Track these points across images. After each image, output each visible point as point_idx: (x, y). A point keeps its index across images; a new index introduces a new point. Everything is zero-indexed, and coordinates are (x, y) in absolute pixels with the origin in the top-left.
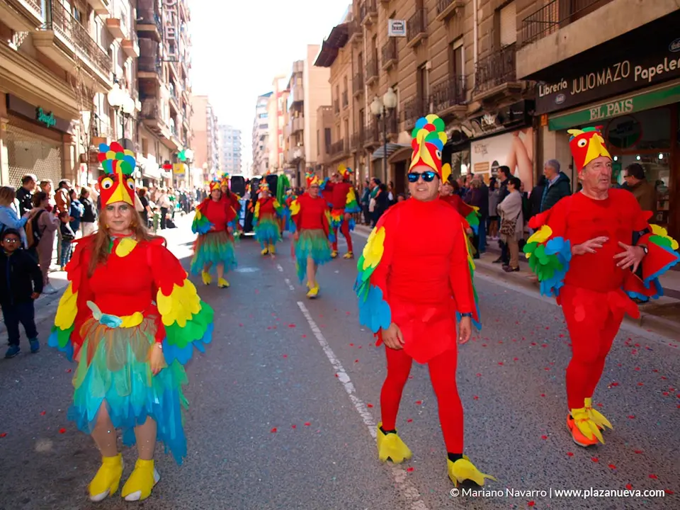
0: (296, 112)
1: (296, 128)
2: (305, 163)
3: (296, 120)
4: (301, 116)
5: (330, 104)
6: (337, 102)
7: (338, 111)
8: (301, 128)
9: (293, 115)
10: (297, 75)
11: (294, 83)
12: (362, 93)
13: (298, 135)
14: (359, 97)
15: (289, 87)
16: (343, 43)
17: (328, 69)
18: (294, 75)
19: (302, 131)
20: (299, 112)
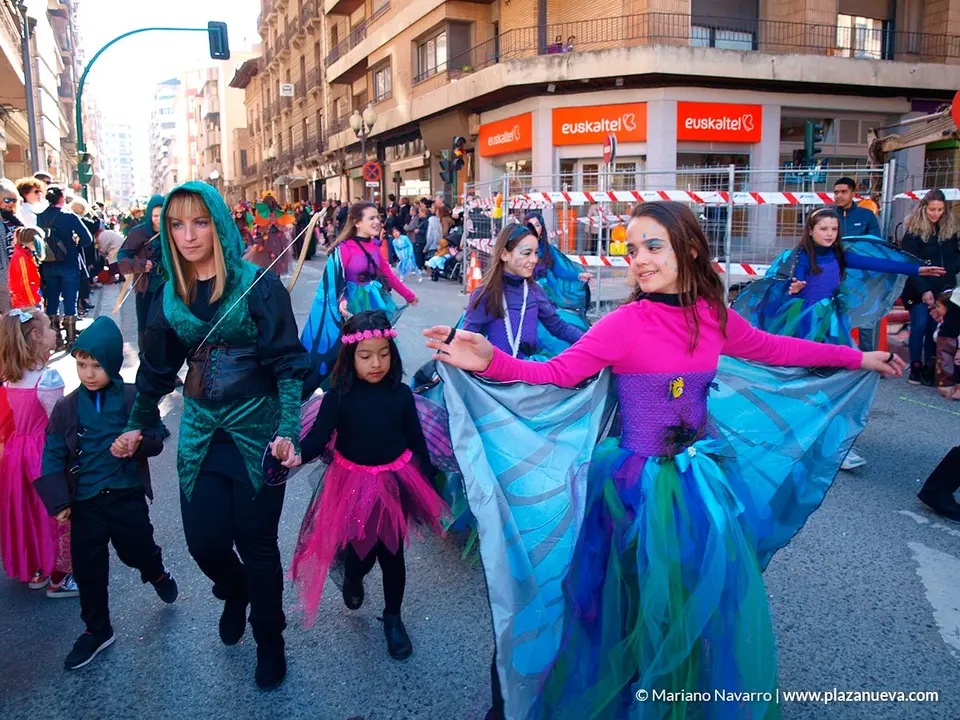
0: (212, 124)
1: (211, 143)
2: (223, 181)
3: (211, 134)
4: (217, 128)
5: (245, 126)
6: (251, 126)
7: (252, 134)
8: (217, 143)
9: (208, 126)
10: (211, 84)
11: (208, 92)
12: (271, 126)
13: (214, 150)
14: (268, 128)
15: (202, 92)
16: (255, 73)
17: (243, 91)
18: (208, 83)
19: (219, 145)
20: (215, 125)
